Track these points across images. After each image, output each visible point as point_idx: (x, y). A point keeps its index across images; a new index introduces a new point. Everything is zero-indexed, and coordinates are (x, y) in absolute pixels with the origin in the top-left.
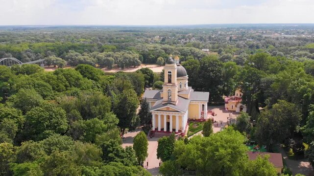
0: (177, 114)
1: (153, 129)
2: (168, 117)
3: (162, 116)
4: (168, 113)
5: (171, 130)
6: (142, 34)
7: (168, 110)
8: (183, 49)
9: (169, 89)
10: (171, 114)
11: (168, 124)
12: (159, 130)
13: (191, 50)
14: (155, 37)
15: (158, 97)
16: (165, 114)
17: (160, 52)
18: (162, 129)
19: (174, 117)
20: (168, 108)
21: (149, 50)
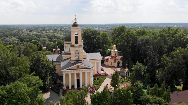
0: (86, 71)
1: (65, 87)
2: (78, 75)
3: (73, 75)
4: (78, 71)
5: (81, 86)
6: (13, 29)
7: (78, 68)
8: (49, 35)
9: (77, 49)
10: (81, 72)
11: (78, 81)
12: (70, 87)
13: (54, 35)
14: (24, 30)
15: (60, 59)
16: (75, 72)
17: (32, 37)
18: (73, 87)
19: (84, 74)
20: (78, 66)
21: (24, 36)
